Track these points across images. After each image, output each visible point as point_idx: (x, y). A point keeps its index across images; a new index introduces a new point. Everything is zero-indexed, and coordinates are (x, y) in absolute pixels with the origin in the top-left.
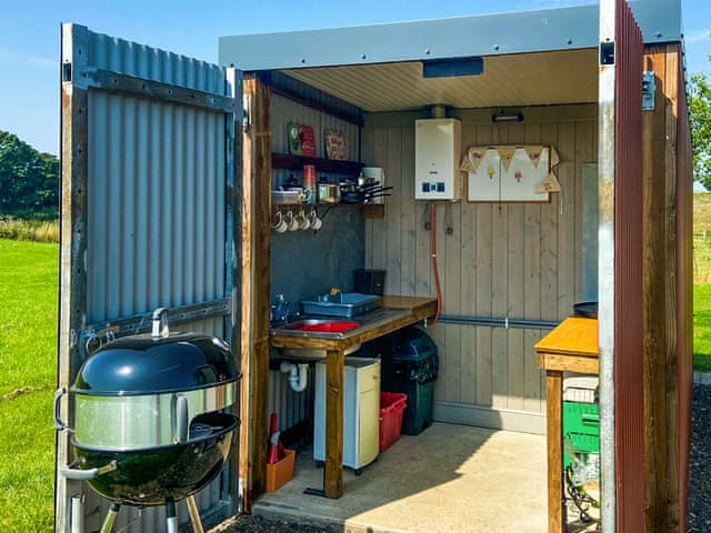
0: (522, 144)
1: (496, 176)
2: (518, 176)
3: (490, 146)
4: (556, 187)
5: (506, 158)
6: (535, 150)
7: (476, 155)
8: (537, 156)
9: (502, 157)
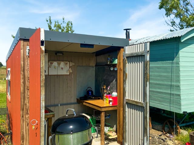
0: (63, 61)
1: (56, 69)
2: (62, 68)
3: (55, 61)
4: (71, 71)
5: (59, 64)
6: (66, 62)
7: (51, 63)
8: (67, 64)
9: (58, 64)
